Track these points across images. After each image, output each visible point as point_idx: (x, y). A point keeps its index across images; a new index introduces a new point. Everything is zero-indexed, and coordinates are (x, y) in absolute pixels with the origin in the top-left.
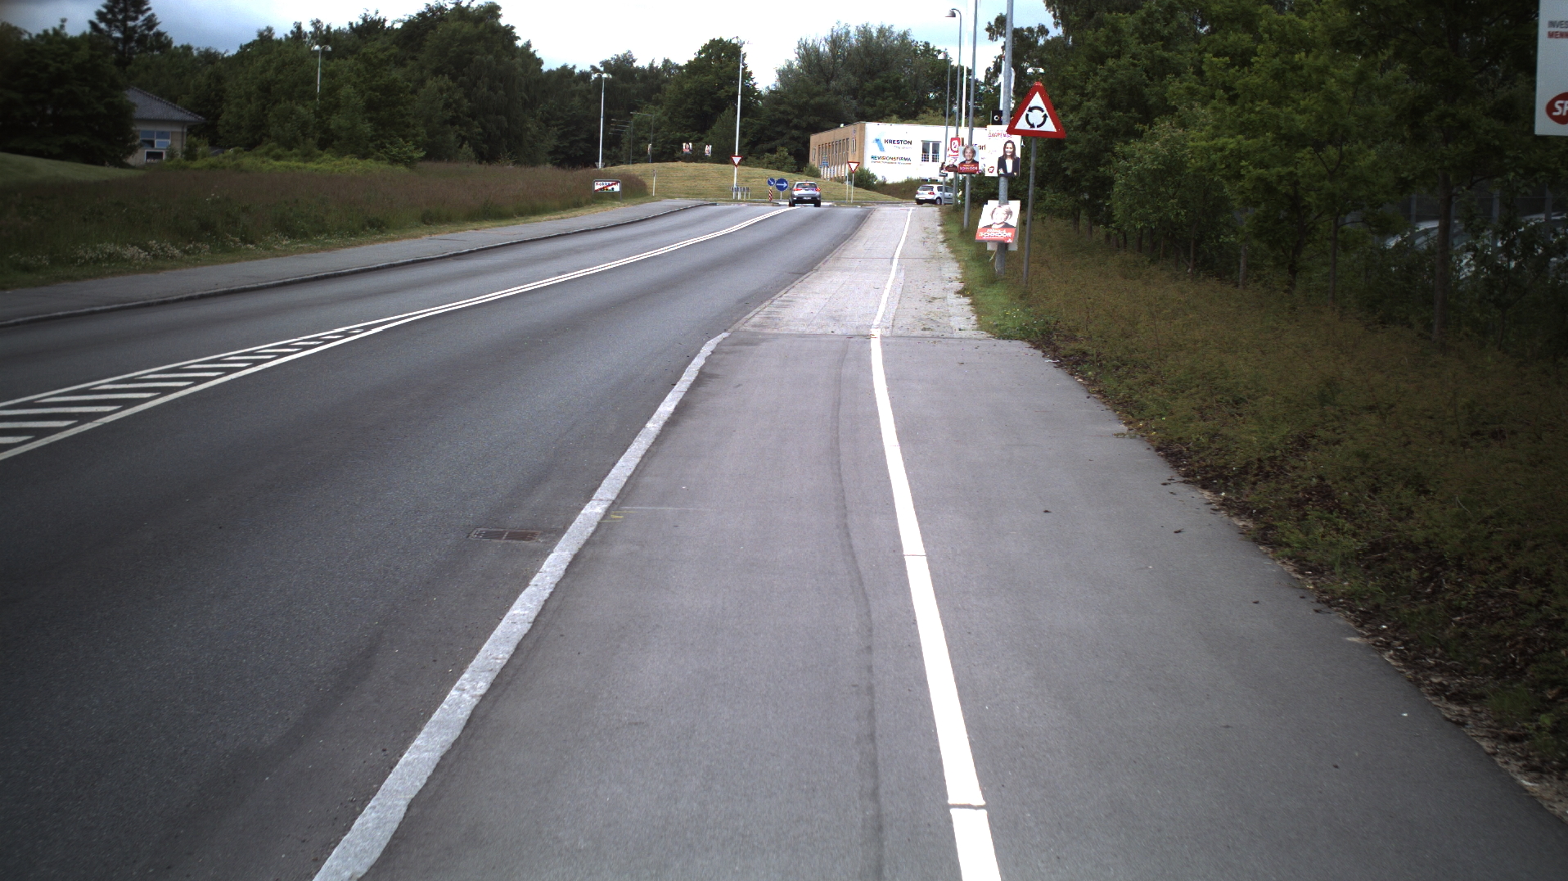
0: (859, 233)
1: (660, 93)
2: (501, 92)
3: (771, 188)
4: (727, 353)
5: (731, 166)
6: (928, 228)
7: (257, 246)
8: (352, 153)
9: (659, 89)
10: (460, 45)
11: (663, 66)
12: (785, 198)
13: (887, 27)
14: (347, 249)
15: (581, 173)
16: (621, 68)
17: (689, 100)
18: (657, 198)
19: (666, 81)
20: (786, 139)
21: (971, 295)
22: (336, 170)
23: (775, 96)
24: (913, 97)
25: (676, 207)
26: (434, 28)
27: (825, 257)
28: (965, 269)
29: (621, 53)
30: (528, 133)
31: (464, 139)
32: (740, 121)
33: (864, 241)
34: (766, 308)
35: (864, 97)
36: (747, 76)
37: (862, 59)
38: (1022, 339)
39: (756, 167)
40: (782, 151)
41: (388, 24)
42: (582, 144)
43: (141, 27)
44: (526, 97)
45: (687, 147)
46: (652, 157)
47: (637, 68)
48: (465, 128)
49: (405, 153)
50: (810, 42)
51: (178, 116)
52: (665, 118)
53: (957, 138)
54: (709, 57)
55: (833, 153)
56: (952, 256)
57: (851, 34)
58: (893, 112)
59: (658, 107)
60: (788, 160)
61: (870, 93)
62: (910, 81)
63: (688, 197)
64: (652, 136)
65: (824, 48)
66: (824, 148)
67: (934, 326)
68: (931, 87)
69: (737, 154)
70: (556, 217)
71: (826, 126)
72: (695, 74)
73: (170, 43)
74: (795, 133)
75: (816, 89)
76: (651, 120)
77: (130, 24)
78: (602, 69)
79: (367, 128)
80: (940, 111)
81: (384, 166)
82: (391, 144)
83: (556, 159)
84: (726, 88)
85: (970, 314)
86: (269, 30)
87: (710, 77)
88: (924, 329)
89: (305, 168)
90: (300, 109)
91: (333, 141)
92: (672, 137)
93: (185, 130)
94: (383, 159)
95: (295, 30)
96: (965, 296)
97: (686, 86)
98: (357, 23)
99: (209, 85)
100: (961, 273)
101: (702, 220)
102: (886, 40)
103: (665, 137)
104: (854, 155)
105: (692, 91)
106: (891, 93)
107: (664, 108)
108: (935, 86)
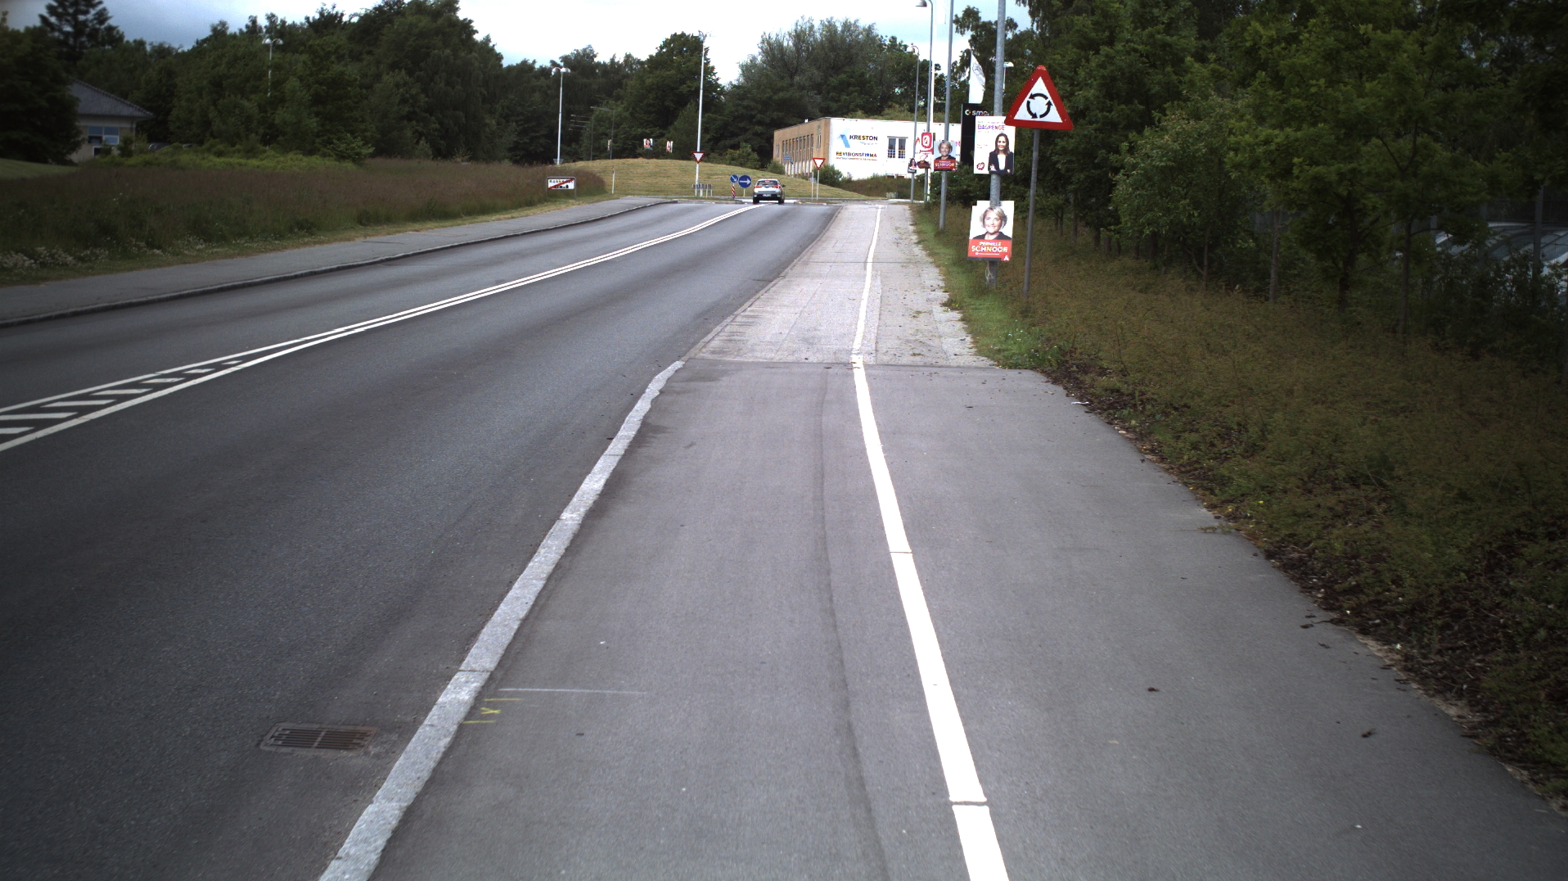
0: (827, 234)
1: (621, 88)
2: (459, 87)
3: (734, 184)
4: (679, 393)
5: (693, 163)
6: (899, 228)
7: (164, 251)
8: (297, 149)
9: (619, 84)
10: (417, 39)
11: (625, 61)
12: (748, 195)
13: (853, 22)
14: (268, 254)
15: (537, 170)
16: (581, 63)
17: (650, 95)
18: (616, 196)
19: (627, 76)
20: (749, 135)
21: (960, 308)
22: (279, 166)
23: (738, 91)
24: (879, 92)
25: (635, 205)
26: (391, 21)
27: (793, 261)
28: (947, 275)
29: (580, 48)
30: (487, 129)
31: (421, 135)
32: (702, 117)
33: (834, 242)
34: (729, 327)
35: (828, 93)
36: (710, 71)
37: (826, 54)
38: (1033, 368)
39: (719, 163)
40: (746, 147)
41: (345, 19)
42: (542, 141)
43: (92, 21)
44: (485, 92)
45: (648, 143)
46: (613, 153)
47: (599, 63)
48: (422, 124)
49: (353, 149)
50: (774, 37)
51: (126, 110)
52: (627, 114)
53: (928, 133)
54: (671, 52)
55: (797, 149)
56: (931, 260)
57: (815, 29)
58: (858, 107)
59: (619, 102)
60: (751, 157)
61: (835, 88)
62: (875, 76)
63: (648, 195)
64: (613, 132)
65: (788, 43)
66: (785, 143)
67: (924, 350)
68: (896, 82)
69: (698, 150)
70: (506, 216)
71: (790, 122)
72: (656, 68)
73: (121, 37)
74: (759, 129)
75: (780, 84)
76: (612, 115)
77: (82, 18)
78: (562, 64)
79: (313, 123)
80: (906, 106)
81: (330, 163)
82: (338, 140)
83: (516, 156)
84: (688, 82)
85: (963, 335)
86: (223, 24)
87: (673, 72)
88: (914, 355)
89: (245, 165)
90: (246, 103)
91: (277, 136)
92: (634, 133)
93: (134, 126)
94: (330, 155)
95: (250, 24)
96: (953, 309)
97: (648, 81)
98: (314, 18)
99: (160, 81)
100: (943, 280)
101: (661, 220)
102: (851, 35)
103: (625, 133)
104: (819, 151)
105: (654, 87)
106: (856, 88)
107: (625, 104)
108: (901, 81)
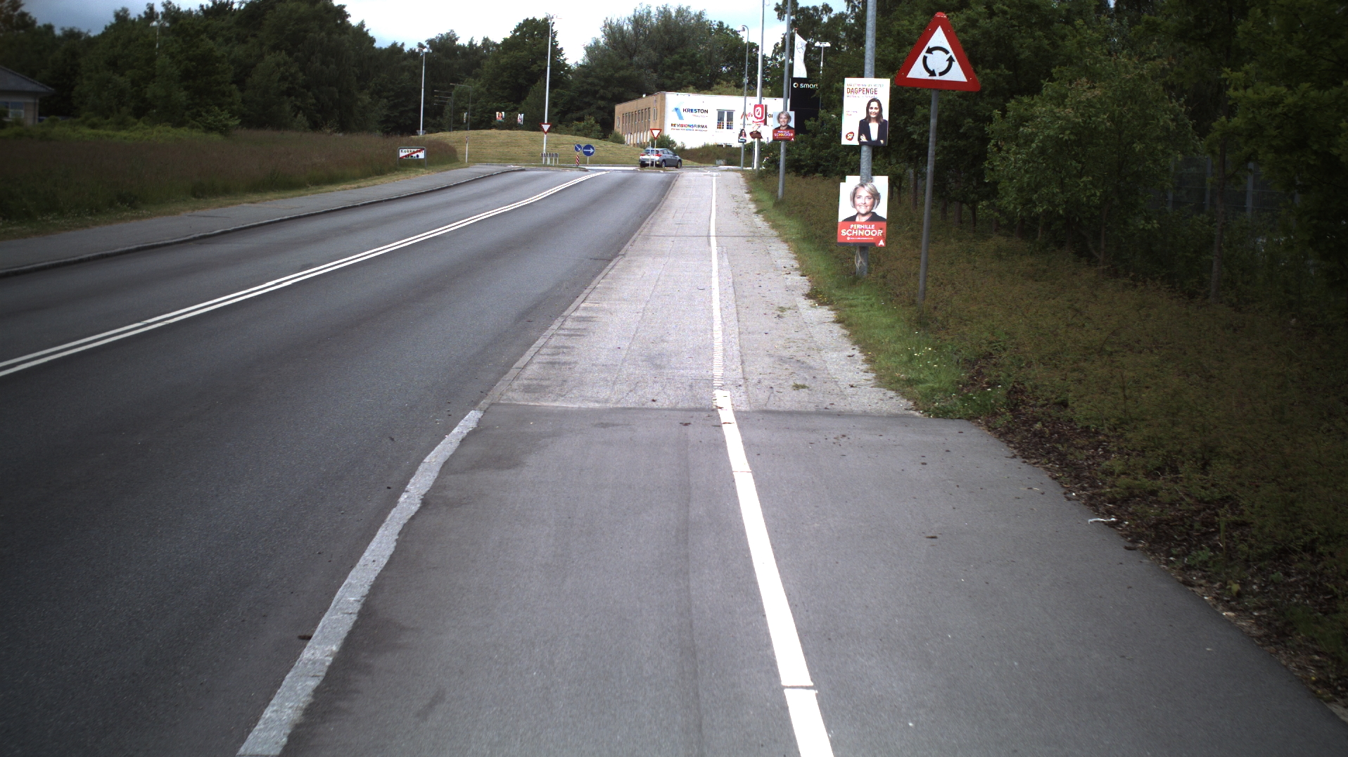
0: (667, 203)
1: (480, 67)
2: (332, 66)
3: (578, 153)
5: (542, 133)
6: (736, 196)
8: (166, 121)
9: (478, 65)
10: (296, 23)
11: (483, 44)
12: (592, 163)
13: (685, 8)
15: (397, 140)
16: (444, 47)
17: (505, 74)
18: (468, 164)
19: (484, 57)
20: (593, 109)
21: (830, 304)
23: (584, 70)
24: (707, 70)
26: (273, 8)
28: (799, 254)
29: (444, 32)
30: (359, 103)
31: (299, 108)
32: (549, 92)
35: (663, 71)
36: (557, 52)
37: (661, 36)
39: (565, 134)
40: (590, 119)
41: (235, 7)
42: (407, 115)
43: (6, 8)
44: (359, 72)
45: (500, 116)
46: (469, 126)
47: (459, 46)
48: (300, 99)
50: (615, 22)
51: (30, 86)
52: (484, 90)
53: (760, 106)
54: (523, 35)
55: (635, 121)
56: (776, 233)
57: (652, 14)
58: (690, 83)
59: (477, 80)
60: (594, 128)
61: (669, 67)
62: (705, 56)
63: (500, 162)
64: (470, 106)
65: (628, 27)
66: (625, 116)
67: (808, 379)
68: (724, 62)
69: (546, 122)
71: (630, 97)
72: (511, 50)
73: (34, 22)
74: (602, 103)
75: (620, 64)
76: (470, 91)
78: (427, 46)
79: (182, 96)
80: (732, 83)
81: (196, 134)
82: (207, 112)
83: (388, 128)
84: (539, 63)
85: (849, 347)
86: (125, 10)
87: (525, 53)
88: (797, 388)
89: (113, 136)
91: (148, 109)
92: (489, 107)
93: (37, 101)
94: (197, 127)
95: (148, 11)
96: (822, 304)
97: (503, 61)
98: (207, 6)
99: (65, 61)
100: (796, 259)
102: (684, 20)
103: (482, 107)
104: (656, 123)
105: (509, 66)
106: (689, 67)
107: (482, 81)
108: (728, 60)
